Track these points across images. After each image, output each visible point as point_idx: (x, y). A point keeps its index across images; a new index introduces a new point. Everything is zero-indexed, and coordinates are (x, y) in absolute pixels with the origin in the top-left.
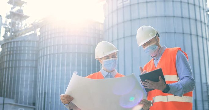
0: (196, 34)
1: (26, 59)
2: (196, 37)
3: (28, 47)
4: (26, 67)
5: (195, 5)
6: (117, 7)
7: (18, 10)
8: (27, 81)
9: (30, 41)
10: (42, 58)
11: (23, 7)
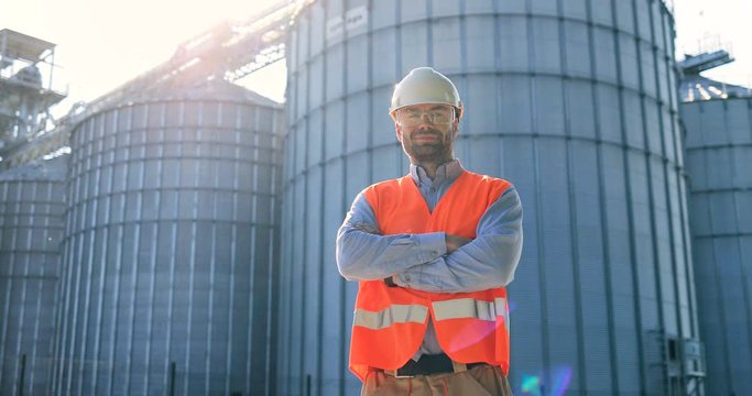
0: (619, 140)
1: (29, 247)
2: (620, 152)
3: (35, 203)
4: (28, 277)
5: (616, 31)
6: (325, 43)
7: (20, 72)
8: (28, 330)
9: (47, 182)
10: (73, 239)
11: (43, 60)
